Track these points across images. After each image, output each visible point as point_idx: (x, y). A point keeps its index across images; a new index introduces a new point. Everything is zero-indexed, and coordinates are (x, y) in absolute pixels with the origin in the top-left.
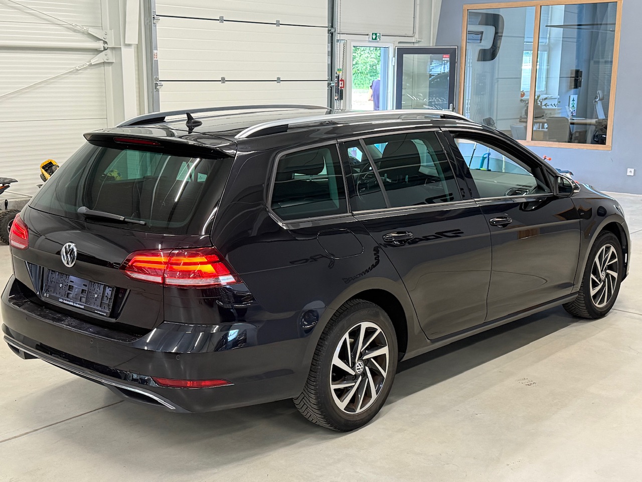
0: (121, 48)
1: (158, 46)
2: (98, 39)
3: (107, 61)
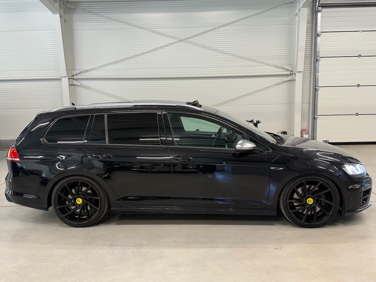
0: (295, 73)
1: (319, 71)
2: (288, 70)
3: (292, 79)
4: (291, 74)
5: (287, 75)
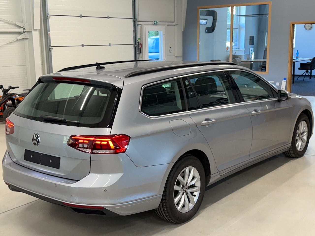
0: (32, 32)
1: (50, 30)
2: (21, 27)
3: (25, 38)
4: (24, 32)
5: (20, 33)
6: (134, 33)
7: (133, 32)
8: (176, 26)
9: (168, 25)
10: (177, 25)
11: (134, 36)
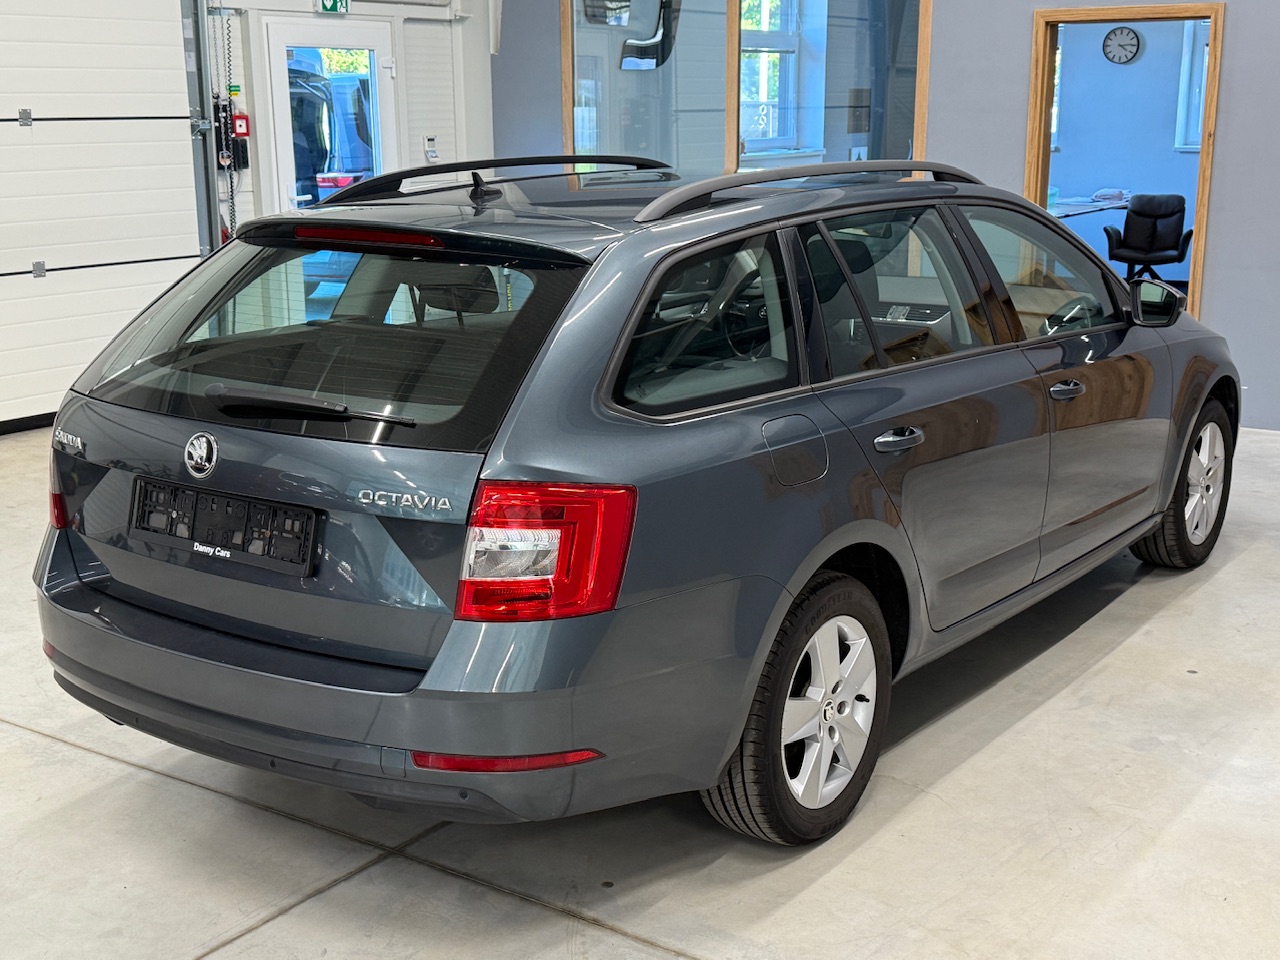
6: (193, 55)
7: (186, 50)
8: (458, 29)
9: (408, 20)
10: (462, 20)
11: (188, 74)
